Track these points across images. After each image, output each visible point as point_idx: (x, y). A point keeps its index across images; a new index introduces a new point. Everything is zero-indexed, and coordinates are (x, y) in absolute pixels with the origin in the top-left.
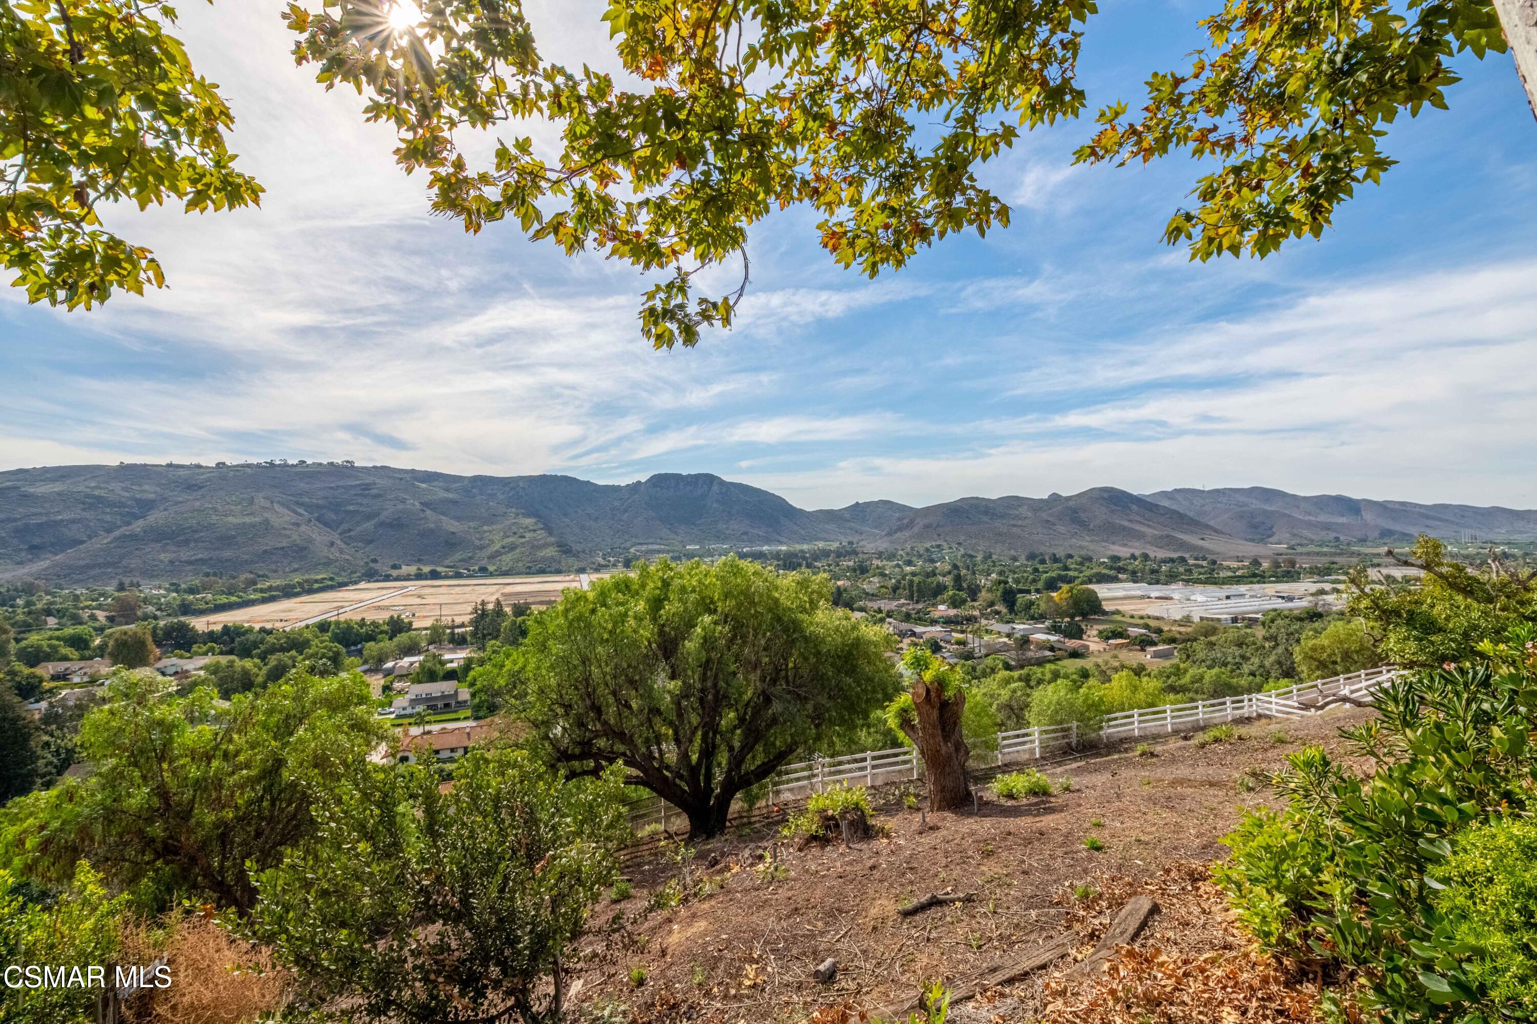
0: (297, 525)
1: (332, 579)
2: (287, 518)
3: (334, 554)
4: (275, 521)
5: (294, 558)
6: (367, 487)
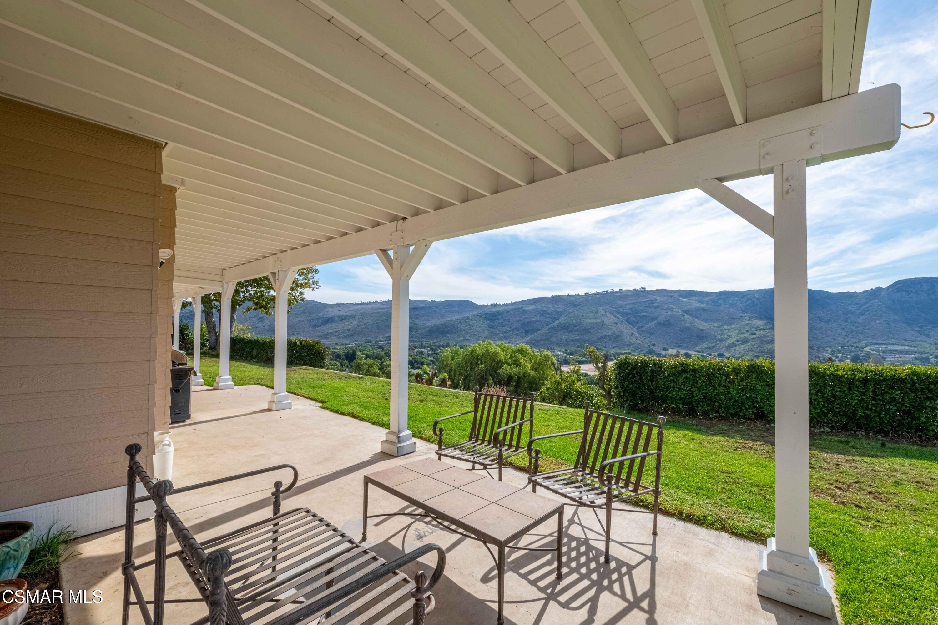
2: (612, 320)
3: (633, 340)
4: (607, 322)
5: (614, 341)
6: (652, 302)
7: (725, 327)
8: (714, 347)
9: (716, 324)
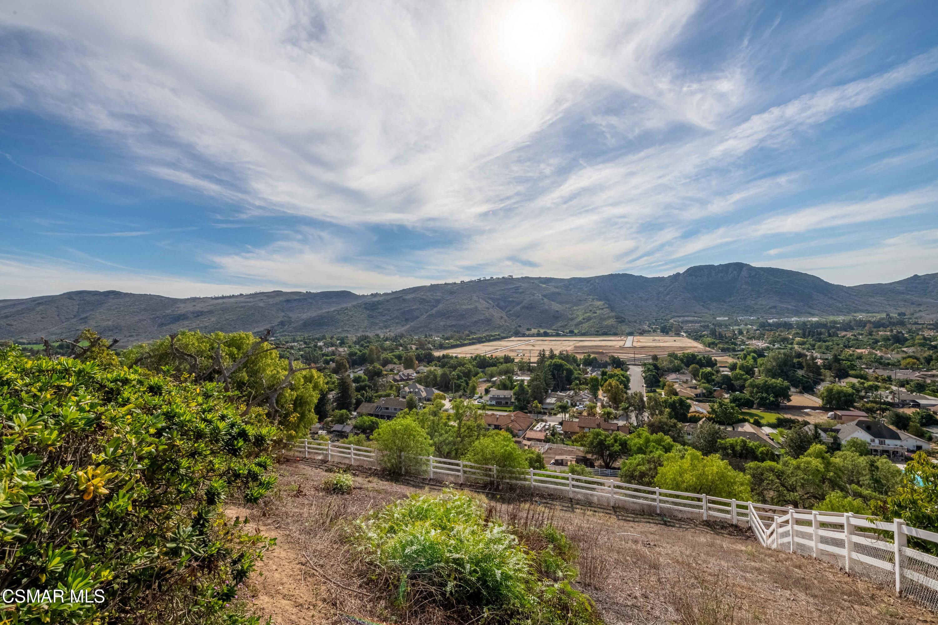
0: (488, 308)
1: (499, 335)
2: (484, 306)
3: (502, 323)
4: (480, 307)
5: (486, 324)
6: (517, 288)
7: (575, 308)
8: (566, 325)
9: (567, 306)
